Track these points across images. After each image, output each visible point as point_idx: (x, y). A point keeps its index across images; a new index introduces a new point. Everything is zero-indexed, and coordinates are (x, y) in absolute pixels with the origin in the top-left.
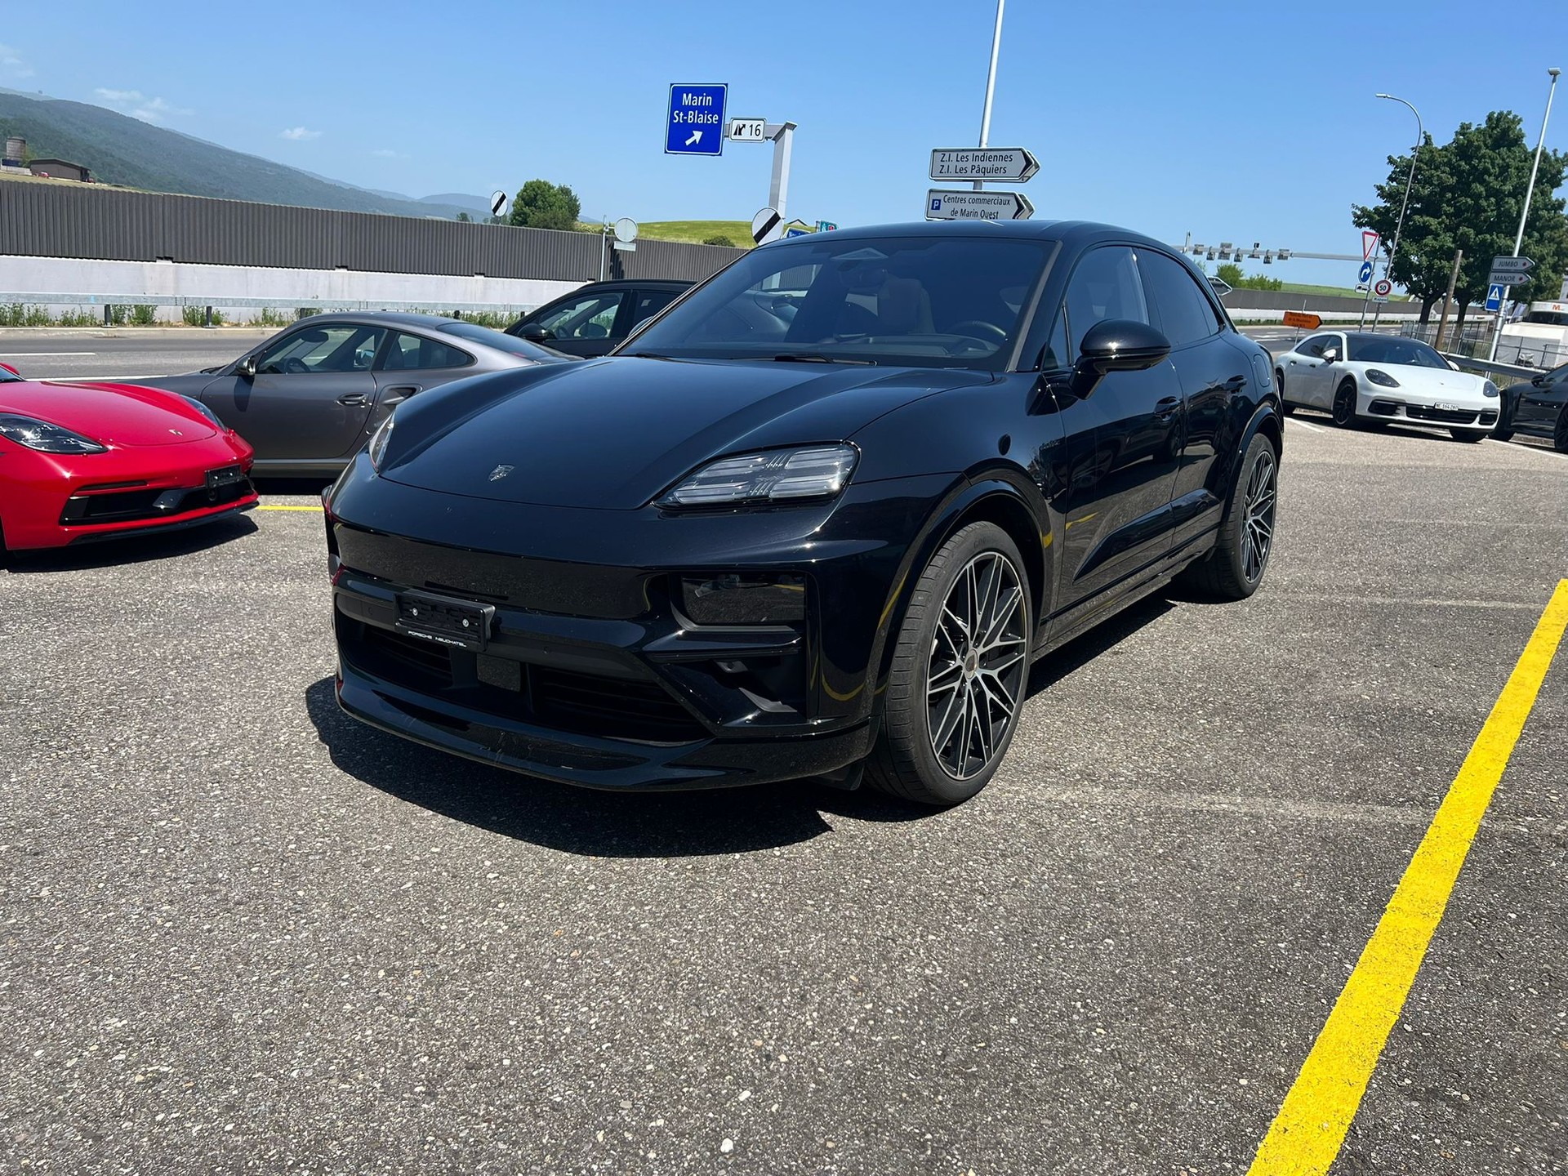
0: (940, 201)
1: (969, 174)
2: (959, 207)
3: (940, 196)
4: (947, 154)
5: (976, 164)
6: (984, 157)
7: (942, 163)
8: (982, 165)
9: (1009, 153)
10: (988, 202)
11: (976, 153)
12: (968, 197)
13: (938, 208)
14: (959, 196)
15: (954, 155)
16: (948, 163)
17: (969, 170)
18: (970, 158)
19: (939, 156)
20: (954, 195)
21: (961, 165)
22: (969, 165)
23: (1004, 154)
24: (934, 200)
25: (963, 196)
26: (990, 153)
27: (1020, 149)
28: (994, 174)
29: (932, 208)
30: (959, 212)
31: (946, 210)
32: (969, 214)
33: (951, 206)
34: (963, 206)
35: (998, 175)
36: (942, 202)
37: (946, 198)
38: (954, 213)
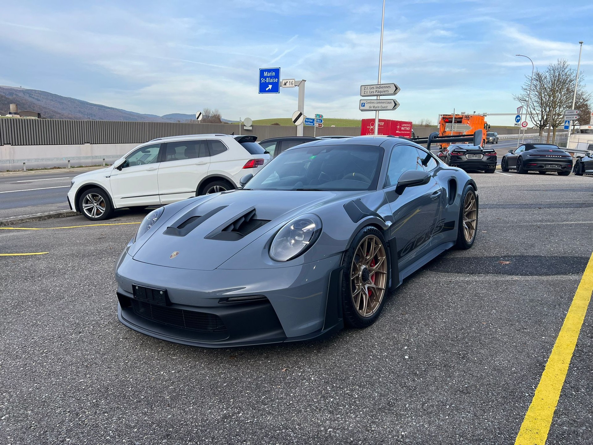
1: (375, 94)
2: (372, 105)
3: (364, 102)
4: (366, 87)
5: (377, 90)
6: (380, 87)
8: (380, 90)
10: (383, 103)
11: (377, 86)
12: (375, 101)
13: (364, 106)
14: (372, 101)
15: (369, 87)
16: (367, 90)
17: (375, 92)
18: (375, 88)
19: (363, 87)
20: (370, 101)
21: (371, 90)
22: (374, 90)
23: (387, 86)
24: (362, 103)
26: (382, 86)
27: (393, 84)
28: (384, 93)
29: (362, 106)
30: (372, 107)
31: (367, 107)
32: (376, 108)
33: (369, 105)
34: (374, 105)
35: (386, 93)
36: (365, 104)
37: (367, 103)
38: (370, 107)
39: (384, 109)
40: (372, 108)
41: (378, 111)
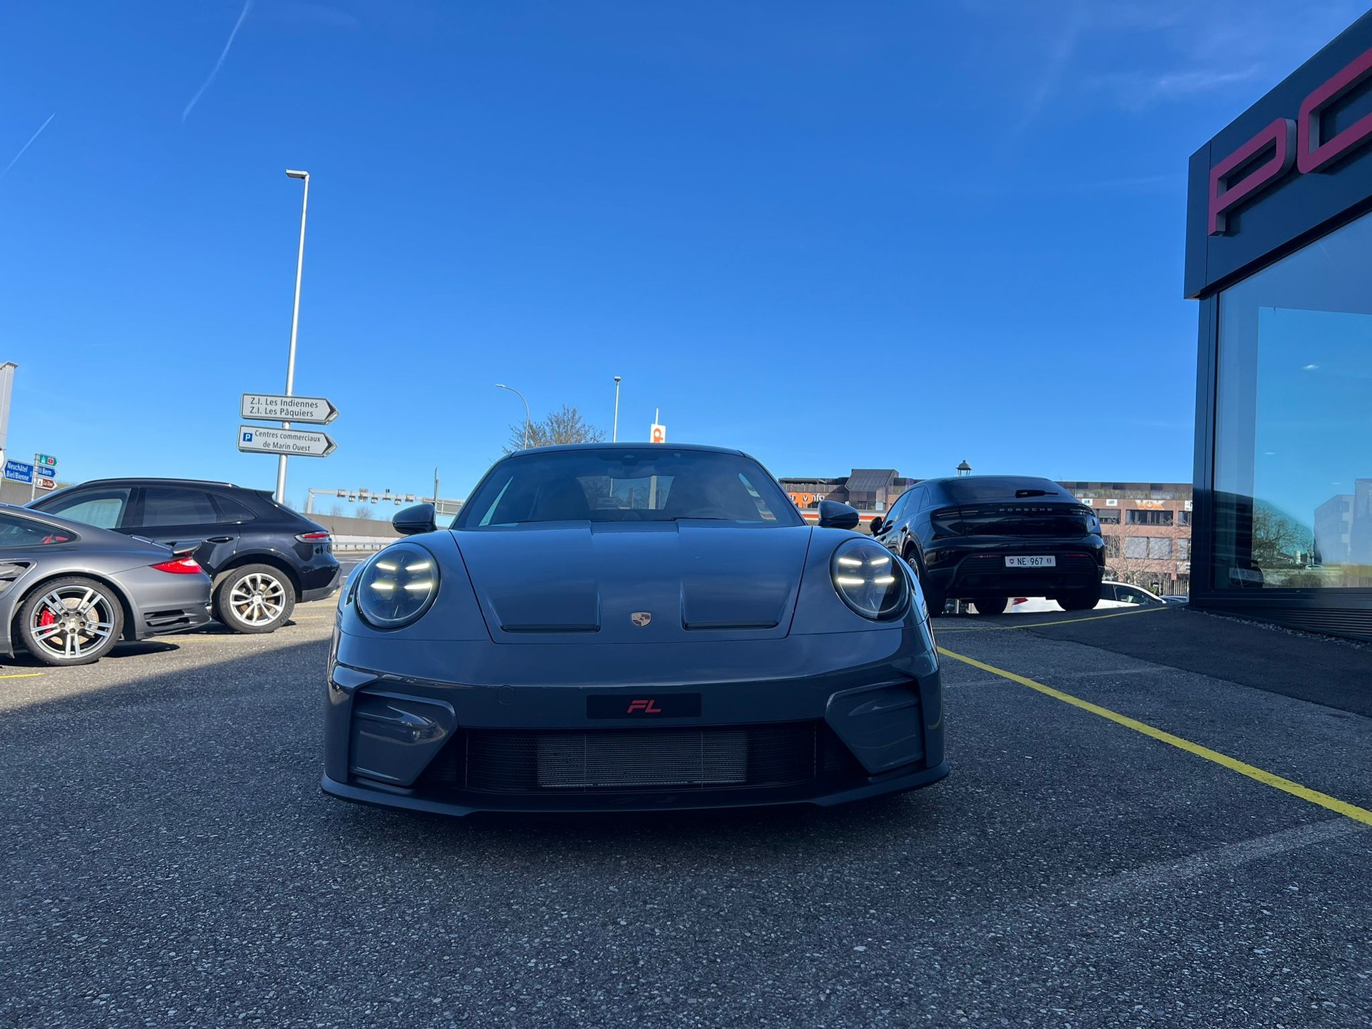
0: (251, 435)
1: (278, 415)
2: (271, 440)
3: (252, 431)
4: (257, 398)
5: (285, 408)
6: (292, 403)
7: (253, 405)
8: (290, 409)
9: (314, 402)
10: (300, 438)
11: (284, 399)
12: (280, 432)
13: (250, 440)
14: (270, 431)
15: (263, 399)
16: (260, 406)
17: (278, 412)
18: (279, 402)
20: (266, 431)
21: (269, 407)
22: (278, 408)
24: (245, 434)
25: (275, 432)
26: (296, 400)
27: (324, 399)
28: (302, 417)
29: (244, 440)
30: (272, 445)
31: (257, 443)
32: (281, 447)
33: (264, 439)
34: (275, 440)
35: (306, 417)
36: (254, 436)
37: (258, 433)
38: (266, 444)
39: (301, 451)
40: (271, 448)
41: (286, 455)
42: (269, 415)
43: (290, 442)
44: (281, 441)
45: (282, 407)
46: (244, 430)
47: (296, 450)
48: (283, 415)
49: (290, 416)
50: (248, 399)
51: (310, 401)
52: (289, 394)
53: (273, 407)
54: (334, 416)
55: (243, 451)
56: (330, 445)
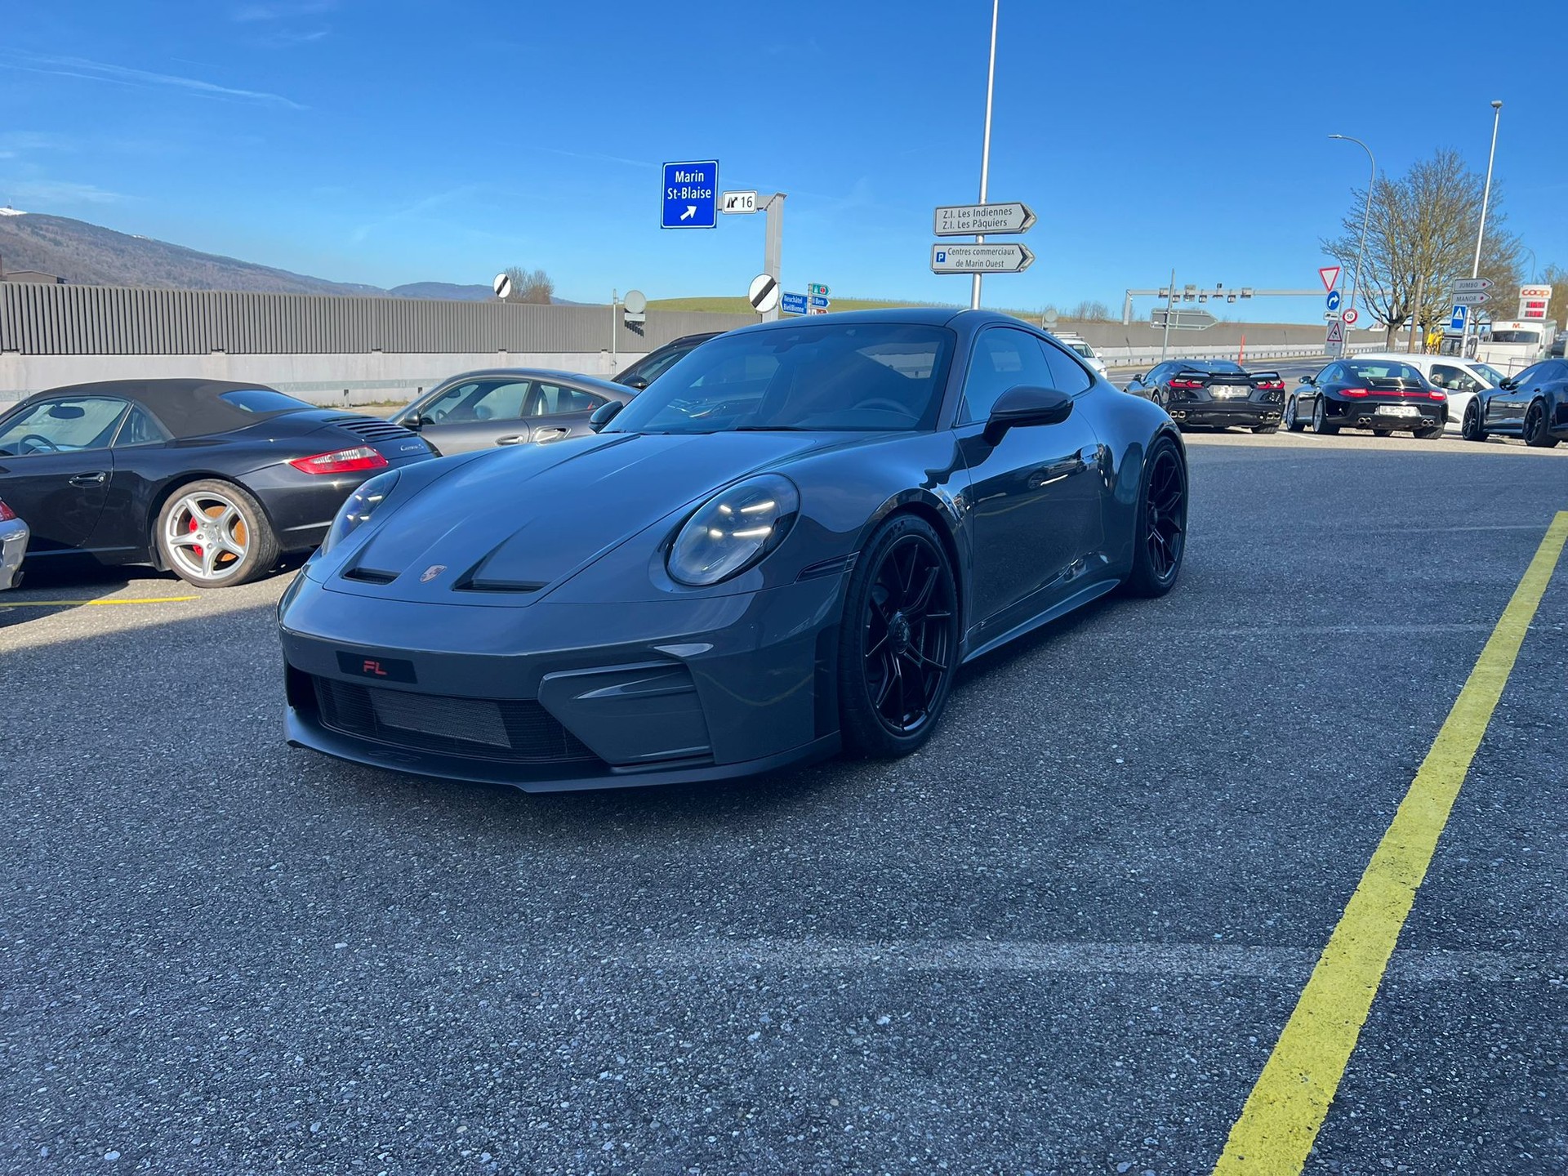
0: (944, 254)
1: (971, 228)
2: (963, 258)
3: (944, 249)
5: (978, 218)
7: (945, 220)
10: (994, 252)
11: (977, 209)
12: (972, 248)
13: (943, 260)
14: (963, 248)
16: (950, 219)
17: (971, 224)
18: (972, 213)
20: (958, 248)
21: (962, 220)
22: (970, 220)
24: (938, 254)
25: (968, 248)
26: (988, 208)
28: (995, 227)
29: (937, 261)
30: (965, 263)
31: (950, 263)
32: (974, 264)
33: (957, 258)
34: (969, 258)
35: (1000, 228)
36: (947, 254)
37: (951, 252)
38: (959, 263)
39: (995, 267)
40: (964, 266)
41: (980, 274)
42: (962, 229)
43: (983, 258)
44: (974, 258)
45: (976, 218)
46: (938, 249)
47: (990, 267)
48: (976, 228)
49: (983, 228)
50: (941, 213)
51: (1003, 208)
52: (983, 202)
53: (966, 220)
54: (1030, 221)
55: (937, 273)
56: (1025, 257)
